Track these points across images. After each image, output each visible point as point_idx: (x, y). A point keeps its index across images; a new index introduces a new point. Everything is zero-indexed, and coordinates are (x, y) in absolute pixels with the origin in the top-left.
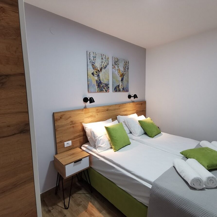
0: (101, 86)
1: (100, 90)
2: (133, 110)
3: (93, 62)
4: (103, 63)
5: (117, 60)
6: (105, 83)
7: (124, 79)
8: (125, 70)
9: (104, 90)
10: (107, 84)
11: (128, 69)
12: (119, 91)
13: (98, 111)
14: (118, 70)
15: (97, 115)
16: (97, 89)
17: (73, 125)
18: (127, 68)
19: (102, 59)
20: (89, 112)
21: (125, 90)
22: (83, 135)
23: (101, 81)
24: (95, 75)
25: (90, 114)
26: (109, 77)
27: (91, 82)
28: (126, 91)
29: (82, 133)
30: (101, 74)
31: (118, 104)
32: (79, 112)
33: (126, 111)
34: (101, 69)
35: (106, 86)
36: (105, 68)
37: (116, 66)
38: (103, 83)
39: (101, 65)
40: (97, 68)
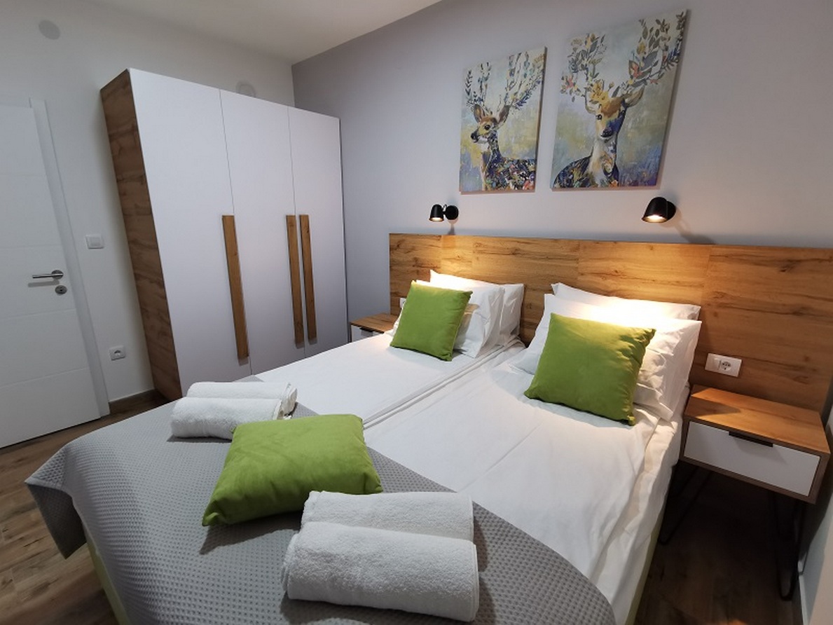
0: (501, 169)
1: (494, 185)
3: (477, 98)
4: (515, 89)
5: (589, 45)
6: (516, 159)
9: (511, 185)
10: (526, 161)
11: (675, 57)
12: (587, 183)
13: (480, 249)
14: (587, 89)
19: (512, 74)
20: (453, 247)
23: (499, 155)
24: (481, 138)
28: (635, 184)
31: (570, 241)
32: (431, 242)
33: (615, 274)
34: (504, 114)
35: (521, 168)
36: (521, 103)
38: (509, 161)
39: (506, 97)
40: (491, 113)
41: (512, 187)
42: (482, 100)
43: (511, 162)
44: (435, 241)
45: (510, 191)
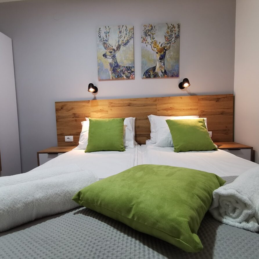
0: (119, 70)
1: (116, 76)
2: (191, 109)
3: (104, 40)
5: (150, 28)
6: (126, 66)
7: (167, 56)
9: (124, 76)
10: (130, 67)
11: (178, 37)
12: (156, 76)
13: (112, 105)
14: (152, 43)
15: (111, 110)
16: (110, 74)
17: (76, 119)
18: (173, 36)
19: (120, 32)
20: (97, 105)
21: (170, 75)
23: (118, 64)
24: (108, 57)
25: (100, 108)
27: (102, 67)
30: (118, 55)
32: (84, 104)
34: (119, 47)
36: (126, 44)
38: (122, 67)
39: (119, 41)
40: (112, 47)
41: (125, 77)
42: (107, 41)
43: (124, 67)
44: (86, 103)
45: (124, 79)
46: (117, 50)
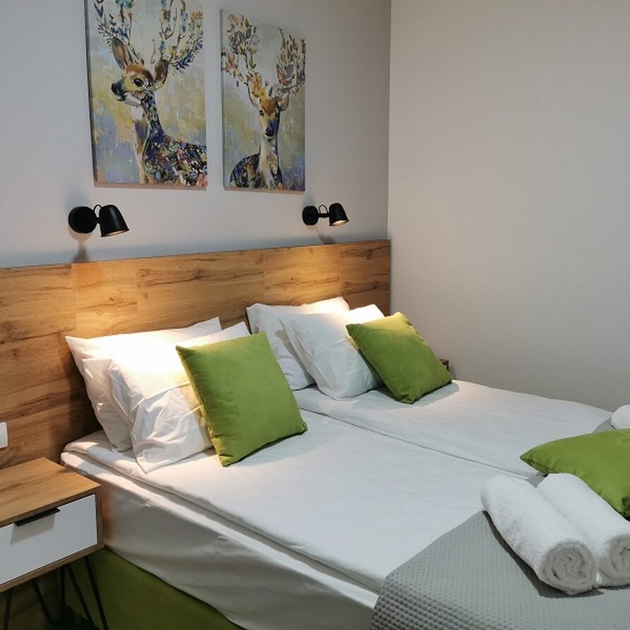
0: (165, 153)
1: (158, 175)
2: (328, 281)
3: (116, 28)
4: (172, 41)
5: (244, 30)
6: (185, 141)
7: (283, 128)
8: (284, 80)
9: (181, 177)
10: (196, 147)
11: (301, 77)
12: (259, 183)
13: (148, 280)
14: (249, 79)
15: (146, 296)
16: (140, 166)
17: (17, 345)
18: (295, 72)
19: (167, 15)
20: (99, 283)
21: (289, 183)
22: (69, 394)
23: (161, 131)
24: (129, 96)
25: (108, 291)
26: (202, 113)
27: (110, 133)
28: (293, 188)
29: (64, 387)
30: (161, 95)
31: (254, 250)
32: (47, 280)
33: (292, 282)
34: (162, 69)
35: (192, 156)
36: (182, 64)
37: (240, 60)
38: (175, 143)
39: (162, 47)
40: (143, 62)
42: (126, 35)
46: (158, 78)
